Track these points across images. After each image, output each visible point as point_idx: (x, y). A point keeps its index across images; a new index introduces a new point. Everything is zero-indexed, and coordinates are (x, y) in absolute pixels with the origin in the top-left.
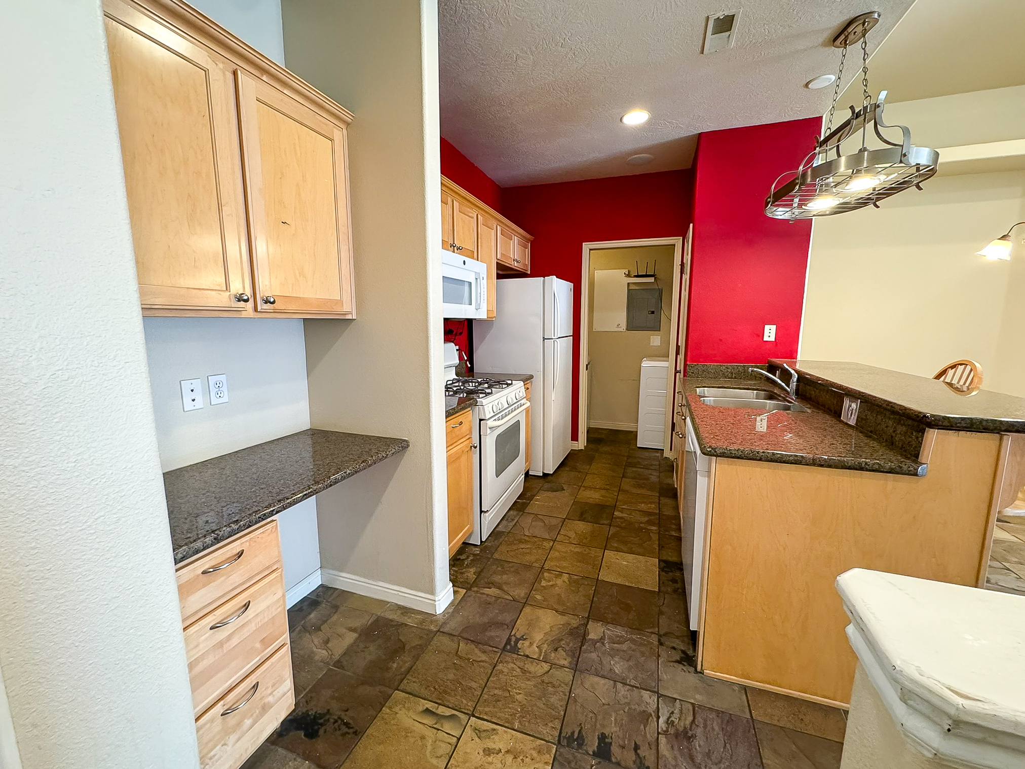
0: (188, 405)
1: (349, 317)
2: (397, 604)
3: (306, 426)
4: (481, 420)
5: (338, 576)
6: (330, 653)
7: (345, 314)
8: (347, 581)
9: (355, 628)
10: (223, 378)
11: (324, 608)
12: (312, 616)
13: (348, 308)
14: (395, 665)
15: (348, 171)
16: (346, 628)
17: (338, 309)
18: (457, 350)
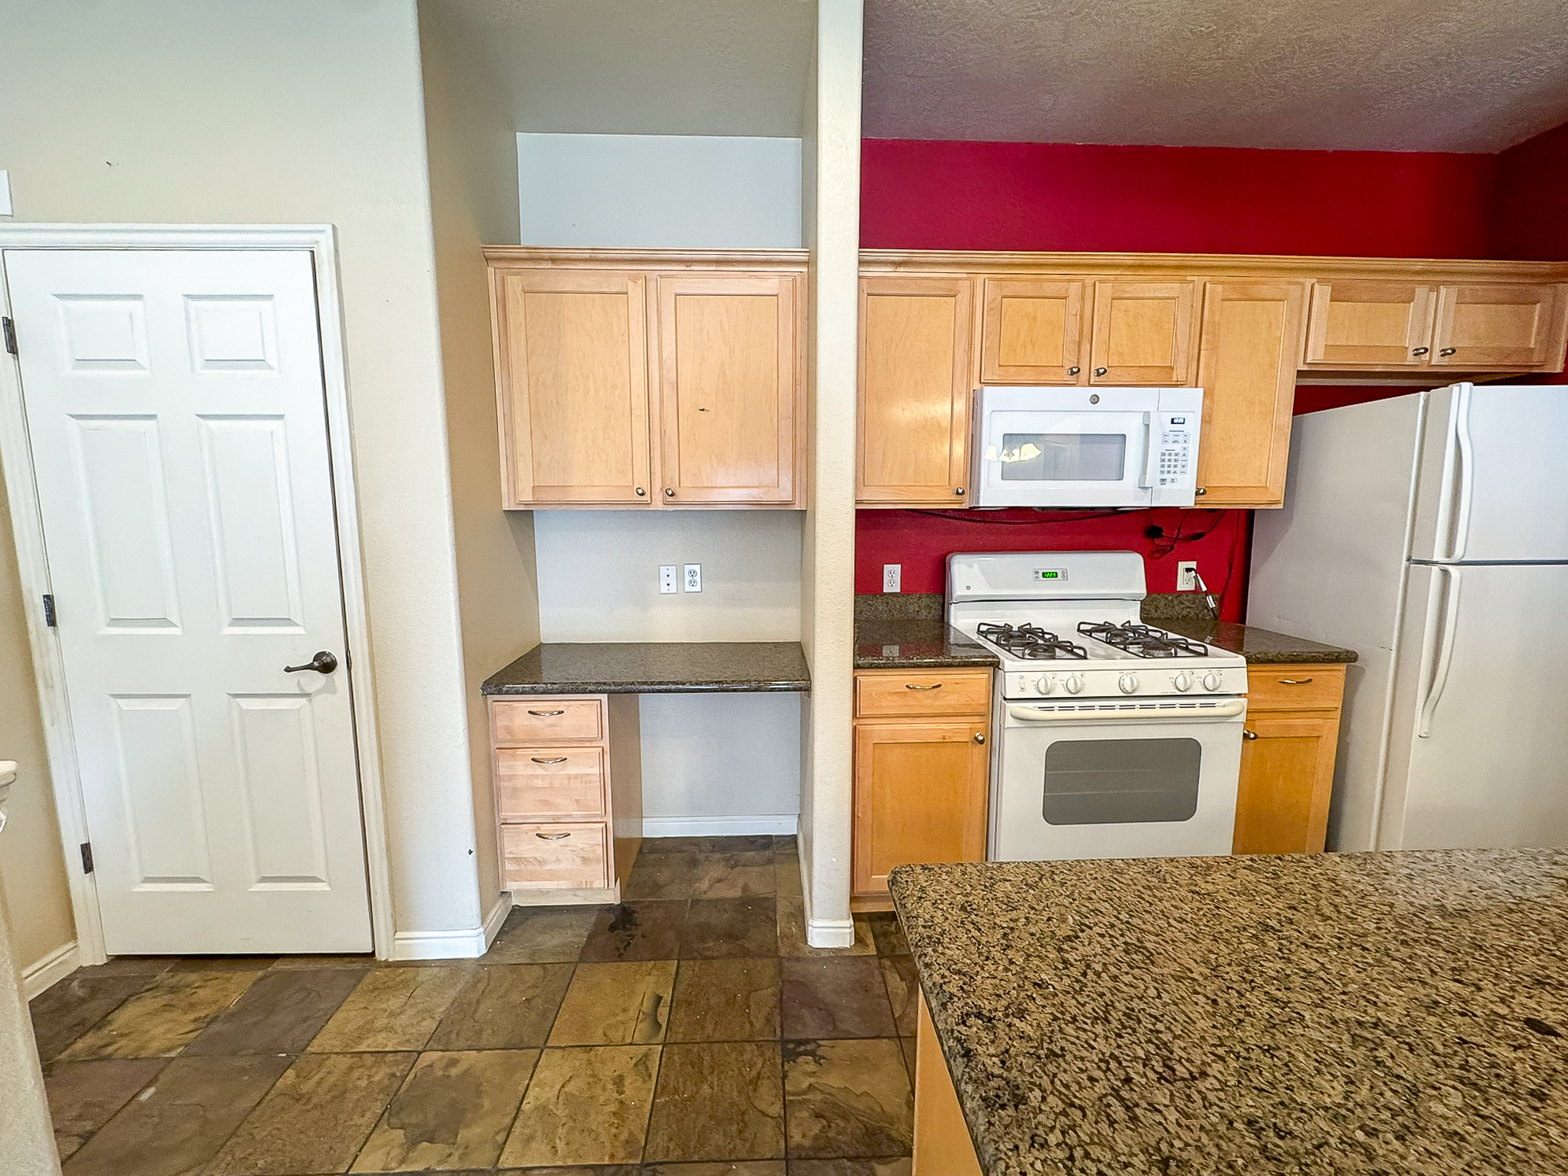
0: (664, 589)
4: (1003, 698)
7: (786, 504)
9: (747, 890)
10: (697, 568)
11: (764, 854)
12: (751, 851)
13: (788, 496)
14: (711, 944)
16: (744, 884)
17: (770, 498)
18: (1189, 570)
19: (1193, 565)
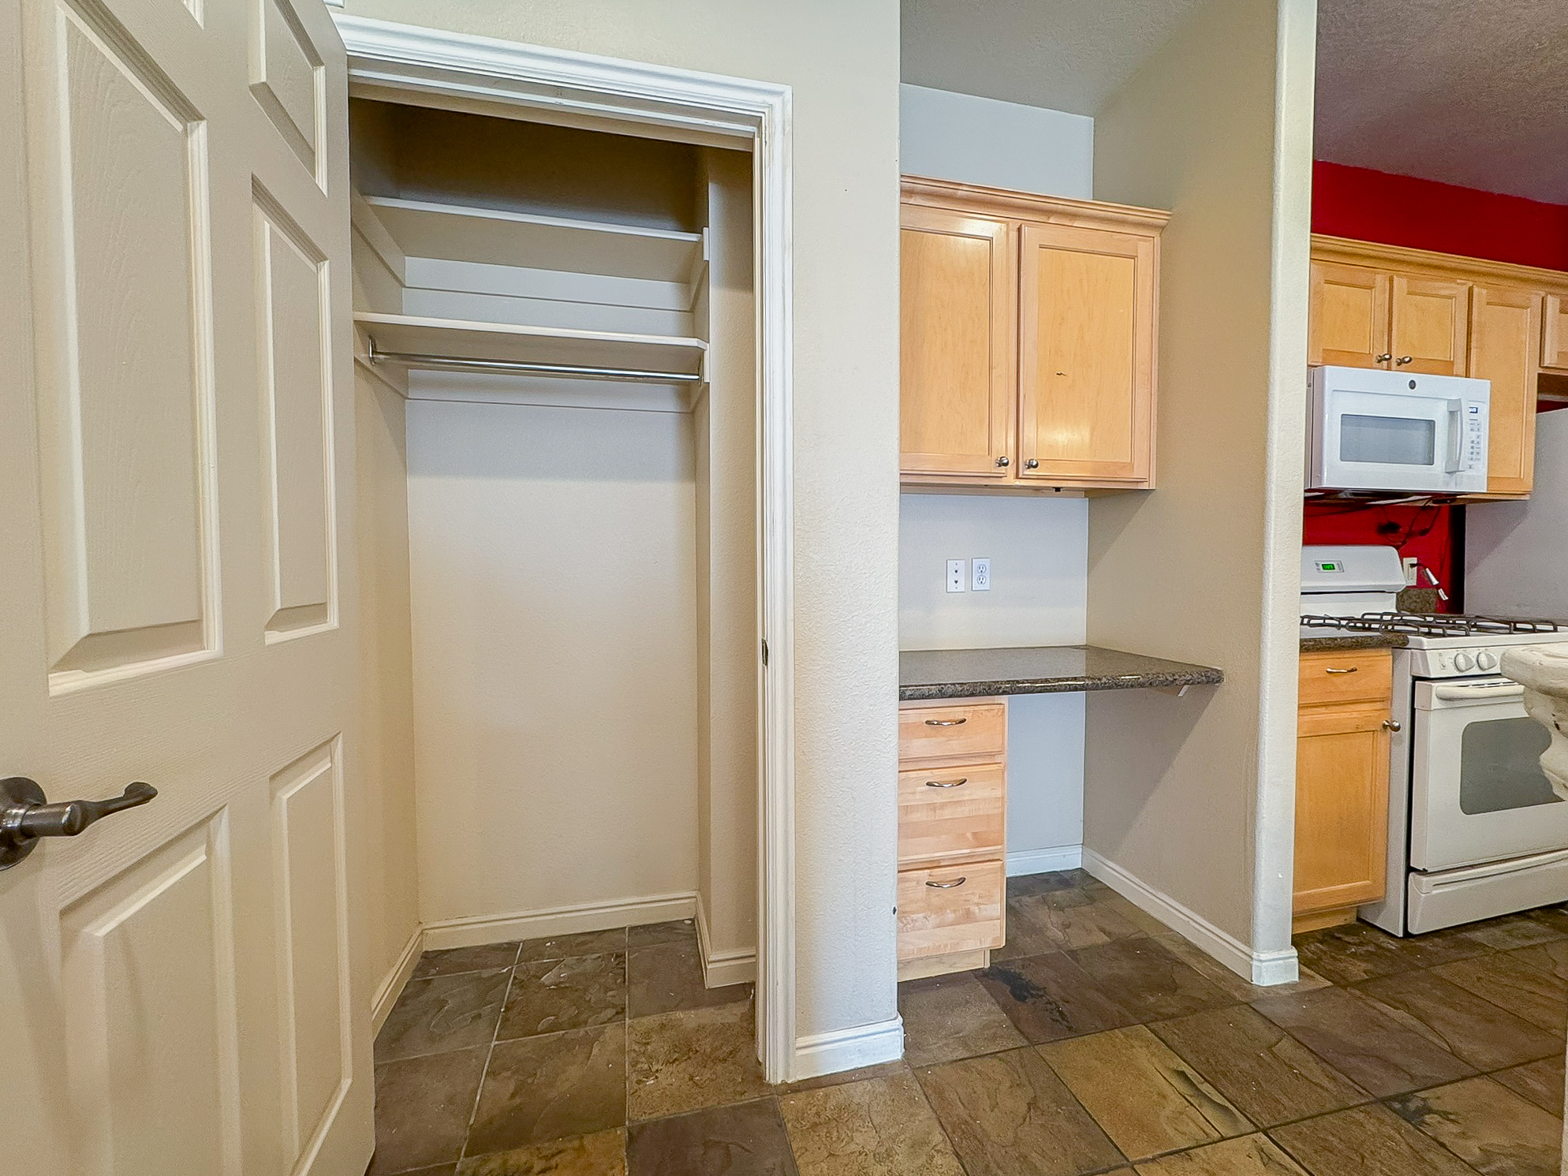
0: (952, 587)
1: (1145, 486)
2: (1185, 938)
3: (1081, 641)
4: (1416, 679)
5: (1105, 864)
6: (1067, 939)
7: (1138, 482)
8: (1114, 875)
9: (1110, 933)
10: (986, 562)
11: (1075, 892)
12: (1057, 893)
13: (1142, 471)
14: (1152, 999)
15: (1158, 289)
16: (1098, 927)
17: (1125, 475)
18: (1413, 566)
19: (1414, 560)
